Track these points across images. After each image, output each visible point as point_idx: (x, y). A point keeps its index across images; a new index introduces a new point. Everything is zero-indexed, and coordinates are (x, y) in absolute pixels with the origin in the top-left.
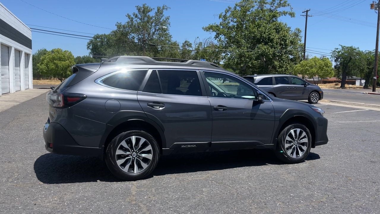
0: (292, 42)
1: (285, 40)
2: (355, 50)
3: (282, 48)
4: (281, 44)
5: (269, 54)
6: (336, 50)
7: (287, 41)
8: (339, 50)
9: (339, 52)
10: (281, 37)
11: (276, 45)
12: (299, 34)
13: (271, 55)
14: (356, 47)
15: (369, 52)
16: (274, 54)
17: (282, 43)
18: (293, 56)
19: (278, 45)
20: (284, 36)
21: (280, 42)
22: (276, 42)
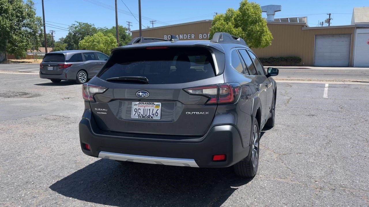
0: (29, 15)
1: (21, 11)
2: (90, 26)
3: (19, 20)
4: (17, 16)
5: (6, 27)
6: (73, 26)
7: (23, 13)
8: (76, 26)
9: (76, 28)
10: (16, 8)
11: (12, 16)
12: (32, 6)
13: (8, 28)
14: (92, 24)
15: (101, 29)
16: (11, 27)
17: (18, 14)
18: (33, 29)
19: (14, 17)
20: (19, 7)
21: (16, 14)
22: (12, 14)
